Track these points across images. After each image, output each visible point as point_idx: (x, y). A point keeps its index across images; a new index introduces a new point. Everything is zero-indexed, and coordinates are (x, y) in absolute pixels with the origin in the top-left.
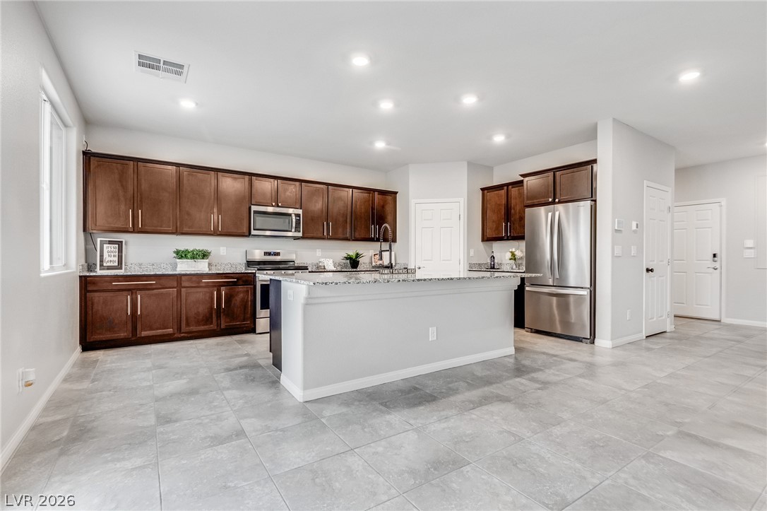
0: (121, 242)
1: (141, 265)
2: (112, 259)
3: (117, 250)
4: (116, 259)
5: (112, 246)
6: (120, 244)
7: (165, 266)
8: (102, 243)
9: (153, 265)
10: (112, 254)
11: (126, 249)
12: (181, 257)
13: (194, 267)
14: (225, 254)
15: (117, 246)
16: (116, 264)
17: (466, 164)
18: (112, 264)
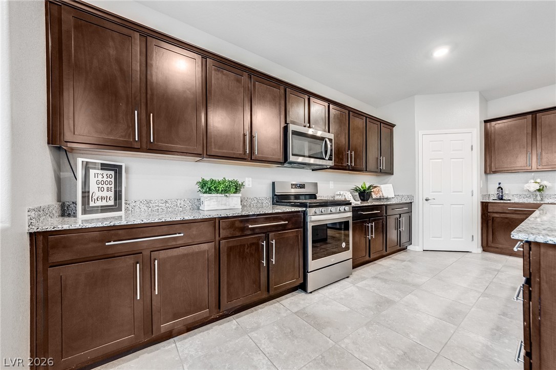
0: (120, 167)
1: (148, 202)
2: (105, 194)
3: (113, 180)
4: (112, 194)
5: (105, 172)
6: (117, 170)
7: (183, 203)
8: (87, 167)
9: (166, 202)
10: (105, 186)
11: (127, 178)
12: (210, 191)
13: (225, 205)
14: (250, 186)
15: (112, 173)
16: (112, 203)
17: (477, 94)
18: (104, 203)
